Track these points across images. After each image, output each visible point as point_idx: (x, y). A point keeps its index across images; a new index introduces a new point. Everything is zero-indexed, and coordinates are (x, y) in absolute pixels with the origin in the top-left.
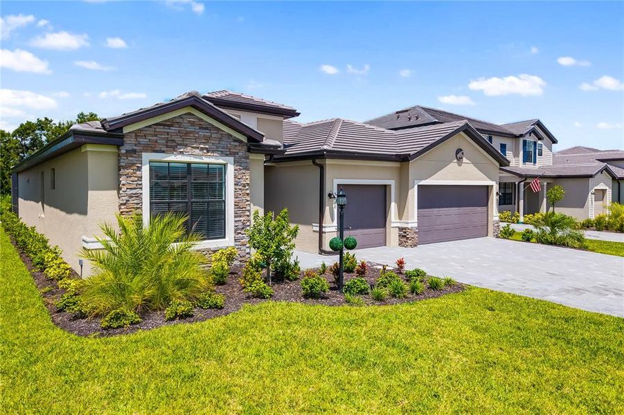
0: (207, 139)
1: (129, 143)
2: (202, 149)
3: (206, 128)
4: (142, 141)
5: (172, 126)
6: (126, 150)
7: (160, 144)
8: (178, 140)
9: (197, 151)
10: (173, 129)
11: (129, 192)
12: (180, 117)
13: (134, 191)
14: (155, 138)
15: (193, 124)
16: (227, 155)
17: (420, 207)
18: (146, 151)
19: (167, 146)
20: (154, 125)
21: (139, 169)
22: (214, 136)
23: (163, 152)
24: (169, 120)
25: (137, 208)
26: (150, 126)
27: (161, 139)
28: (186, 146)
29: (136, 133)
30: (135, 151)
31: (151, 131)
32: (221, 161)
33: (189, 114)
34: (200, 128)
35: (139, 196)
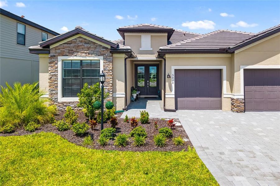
0: (89, 48)
1: (52, 53)
2: (86, 53)
3: (88, 43)
4: (58, 51)
5: (71, 43)
6: (51, 56)
7: (66, 52)
8: (74, 50)
9: (83, 54)
10: (72, 45)
11: (52, 74)
12: (75, 39)
13: (54, 73)
14: (63, 50)
15: (81, 42)
16: (99, 55)
17: (245, 85)
18: (59, 56)
19: (69, 53)
20: (63, 44)
21: (56, 63)
22: (92, 46)
23: (67, 56)
24: (70, 41)
25: (55, 81)
26: (61, 45)
27: (66, 50)
28: (78, 52)
29: (56, 48)
30: (54, 56)
31: (62, 47)
32: (96, 58)
33: (80, 37)
34: (85, 43)
35: (56, 76)
